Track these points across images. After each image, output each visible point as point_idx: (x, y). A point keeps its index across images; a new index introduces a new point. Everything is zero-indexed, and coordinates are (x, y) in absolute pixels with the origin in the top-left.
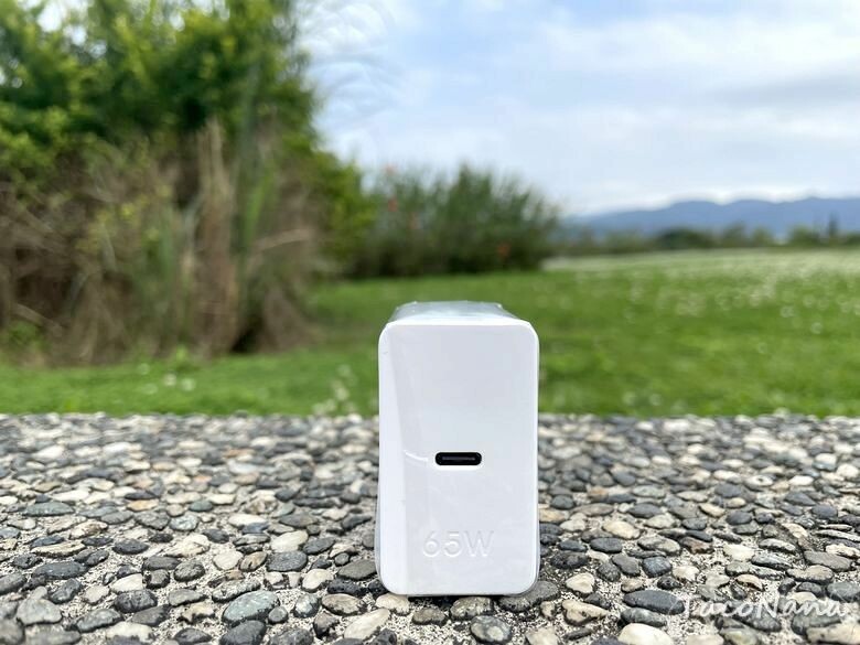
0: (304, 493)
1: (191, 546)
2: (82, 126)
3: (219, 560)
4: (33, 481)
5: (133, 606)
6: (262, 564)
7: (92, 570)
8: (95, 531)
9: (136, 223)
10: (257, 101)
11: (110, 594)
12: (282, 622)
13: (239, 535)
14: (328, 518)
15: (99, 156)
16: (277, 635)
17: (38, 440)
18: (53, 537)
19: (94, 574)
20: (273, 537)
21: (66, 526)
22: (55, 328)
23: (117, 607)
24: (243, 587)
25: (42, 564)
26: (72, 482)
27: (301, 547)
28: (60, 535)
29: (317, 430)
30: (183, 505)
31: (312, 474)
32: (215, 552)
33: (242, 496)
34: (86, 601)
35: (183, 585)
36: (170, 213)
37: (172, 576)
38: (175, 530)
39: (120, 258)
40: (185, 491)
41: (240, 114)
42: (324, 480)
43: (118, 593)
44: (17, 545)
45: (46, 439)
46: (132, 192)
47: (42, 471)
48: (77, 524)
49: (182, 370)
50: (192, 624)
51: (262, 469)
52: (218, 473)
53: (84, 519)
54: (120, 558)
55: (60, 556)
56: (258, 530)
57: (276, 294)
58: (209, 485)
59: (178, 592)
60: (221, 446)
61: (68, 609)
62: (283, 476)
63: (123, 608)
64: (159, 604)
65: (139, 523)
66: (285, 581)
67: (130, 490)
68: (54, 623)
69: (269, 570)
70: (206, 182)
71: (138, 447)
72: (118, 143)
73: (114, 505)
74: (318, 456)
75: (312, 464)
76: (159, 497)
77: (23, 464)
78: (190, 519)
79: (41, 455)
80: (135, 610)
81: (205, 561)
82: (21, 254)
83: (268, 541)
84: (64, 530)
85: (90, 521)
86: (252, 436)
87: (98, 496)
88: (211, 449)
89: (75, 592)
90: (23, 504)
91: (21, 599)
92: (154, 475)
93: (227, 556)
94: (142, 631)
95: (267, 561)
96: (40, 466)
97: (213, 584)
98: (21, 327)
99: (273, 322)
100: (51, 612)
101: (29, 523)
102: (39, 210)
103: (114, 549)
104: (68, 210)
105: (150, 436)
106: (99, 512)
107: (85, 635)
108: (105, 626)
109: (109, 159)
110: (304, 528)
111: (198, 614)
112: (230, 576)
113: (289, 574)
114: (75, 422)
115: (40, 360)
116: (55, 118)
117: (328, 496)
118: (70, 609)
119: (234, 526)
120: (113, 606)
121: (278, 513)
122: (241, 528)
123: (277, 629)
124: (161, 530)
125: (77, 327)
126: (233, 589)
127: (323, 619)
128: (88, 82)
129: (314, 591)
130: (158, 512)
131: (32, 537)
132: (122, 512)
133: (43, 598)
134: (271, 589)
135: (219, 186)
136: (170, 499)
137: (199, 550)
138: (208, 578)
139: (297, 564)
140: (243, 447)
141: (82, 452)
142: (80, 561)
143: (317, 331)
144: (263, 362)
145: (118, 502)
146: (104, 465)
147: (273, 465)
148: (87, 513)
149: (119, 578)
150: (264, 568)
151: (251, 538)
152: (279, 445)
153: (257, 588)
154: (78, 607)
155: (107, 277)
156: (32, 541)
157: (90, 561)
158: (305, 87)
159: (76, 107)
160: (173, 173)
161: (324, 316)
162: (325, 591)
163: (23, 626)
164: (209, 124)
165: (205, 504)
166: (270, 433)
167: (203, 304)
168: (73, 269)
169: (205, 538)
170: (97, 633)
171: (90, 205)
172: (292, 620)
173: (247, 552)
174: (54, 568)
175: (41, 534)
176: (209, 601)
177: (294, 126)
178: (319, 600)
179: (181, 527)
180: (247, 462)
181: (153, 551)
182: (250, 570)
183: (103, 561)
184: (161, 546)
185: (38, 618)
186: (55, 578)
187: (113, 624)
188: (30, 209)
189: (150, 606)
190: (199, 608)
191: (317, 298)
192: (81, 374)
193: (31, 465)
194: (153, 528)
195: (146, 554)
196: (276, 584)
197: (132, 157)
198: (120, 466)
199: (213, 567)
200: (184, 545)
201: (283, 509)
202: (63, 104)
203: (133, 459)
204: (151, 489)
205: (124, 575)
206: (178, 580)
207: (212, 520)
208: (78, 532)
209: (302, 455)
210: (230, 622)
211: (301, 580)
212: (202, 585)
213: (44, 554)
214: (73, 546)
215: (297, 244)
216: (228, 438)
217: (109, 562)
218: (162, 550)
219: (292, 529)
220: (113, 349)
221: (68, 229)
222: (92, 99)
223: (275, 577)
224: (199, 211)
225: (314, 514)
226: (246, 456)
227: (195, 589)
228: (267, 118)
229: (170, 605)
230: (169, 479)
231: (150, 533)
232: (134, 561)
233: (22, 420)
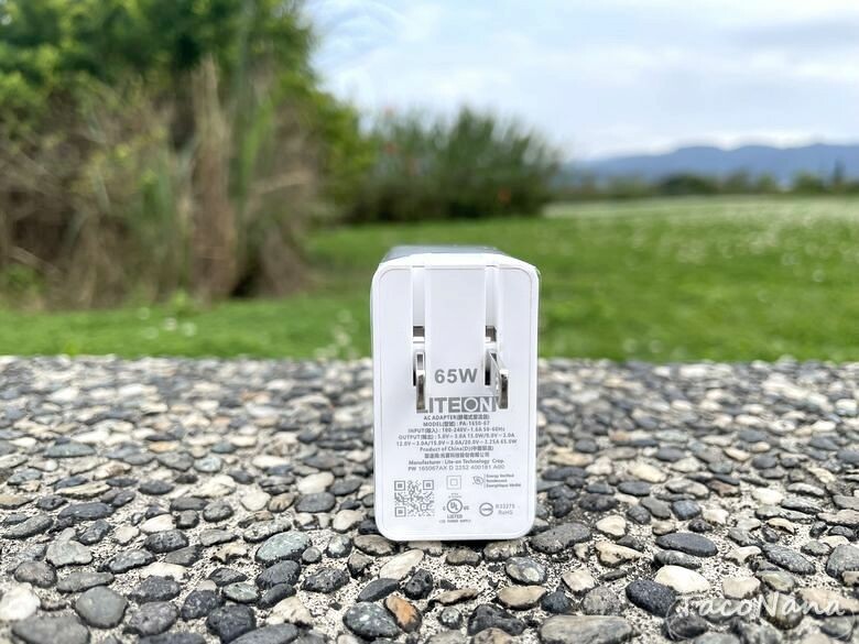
0: (325, 435)
1: (219, 487)
2: (73, 64)
3: (248, 501)
4: (50, 423)
5: (165, 547)
6: (291, 505)
7: (120, 510)
8: (119, 472)
9: (131, 165)
10: (252, 37)
11: (139, 535)
12: (316, 562)
13: (264, 477)
14: (351, 461)
15: (92, 95)
16: (313, 575)
17: (51, 383)
18: (76, 478)
19: (122, 514)
20: (298, 479)
21: (89, 467)
22: (53, 271)
23: (148, 547)
24: (275, 528)
25: (67, 505)
26: (90, 423)
27: (328, 489)
28: (84, 476)
29: (332, 373)
30: (205, 447)
31: (331, 416)
32: (242, 493)
33: (263, 438)
34: (116, 542)
35: (213, 525)
36: (165, 156)
37: (201, 517)
38: (200, 471)
39: (114, 200)
40: (205, 433)
41: (235, 52)
42: (344, 422)
43: (148, 534)
44: (39, 487)
45: (59, 381)
46: (127, 133)
47: (59, 413)
48: (100, 465)
49: (182, 315)
50: (226, 564)
51: (281, 412)
52: (237, 416)
53: (106, 460)
54: (147, 499)
55: (85, 497)
56: (283, 471)
57: (274, 239)
58: (230, 427)
59: (208, 532)
60: (237, 389)
61: (99, 550)
62: (303, 419)
63: (155, 549)
64: (191, 545)
65: (162, 464)
66: (315, 522)
67: (149, 432)
68: (85, 565)
69: (298, 512)
70: (203, 123)
71: (153, 389)
72: (111, 82)
73: (134, 446)
74: (335, 400)
75: (331, 407)
76: (179, 439)
77: (38, 406)
78: (214, 461)
79: (56, 396)
80: (167, 550)
81: (233, 501)
82: (16, 196)
83: (294, 482)
84: (86, 471)
85: (113, 463)
86: (267, 379)
87: (118, 438)
88: (227, 392)
89: (104, 533)
90: (41, 445)
91: (49, 541)
92: (173, 417)
93: (255, 498)
94: (177, 572)
95: (295, 502)
96: (54, 408)
97: (243, 524)
98: (19, 272)
99: (272, 266)
100: (82, 554)
101: (50, 465)
102: (33, 151)
103: (140, 490)
104: (62, 151)
105: (165, 378)
106: (121, 454)
107: (117, 576)
108: (138, 566)
109: (102, 98)
110: (328, 470)
111: (231, 554)
112: (260, 517)
113: (320, 515)
114: (87, 365)
115: (38, 304)
116: (47, 56)
117: (350, 439)
118: (100, 550)
119: (258, 468)
120: (144, 546)
121: (302, 455)
122: (265, 470)
123: (312, 568)
124: (185, 471)
125: (76, 271)
126: (264, 530)
127: (357, 559)
128: (79, 18)
129: (345, 532)
130: (181, 453)
131: (54, 480)
132: (144, 454)
133: (72, 539)
134: (301, 529)
135: (215, 127)
136: (192, 441)
137: (226, 491)
138: (237, 518)
139: (325, 505)
140: (259, 390)
141: (98, 394)
142: (107, 502)
143: (317, 277)
144: (262, 307)
145: (140, 443)
146: (120, 407)
147: (291, 408)
148: (109, 455)
149: (148, 518)
150: (292, 509)
151: (277, 480)
152: (294, 388)
153: (287, 529)
154: (108, 548)
155: (105, 221)
156: (56, 483)
157: (117, 502)
158: (301, 24)
159: (67, 44)
160: (168, 113)
161: (324, 261)
162: (356, 532)
163: (55, 568)
164: (203, 62)
165: (227, 447)
166: (284, 376)
167: (201, 248)
168: (69, 213)
169: (231, 479)
170: (131, 573)
171: (84, 147)
172: (325, 560)
173: (274, 494)
174: (81, 509)
175: (64, 475)
176: (241, 541)
177: (289, 64)
178: (352, 540)
179: (206, 468)
180: (266, 405)
181: (180, 492)
182: (278, 511)
183: (129, 501)
184: (187, 487)
185: (69, 560)
186: (82, 519)
187: (146, 564)
188: (24, 150)
189: (181, 547)
190: (232, 548)
191: (315, 243)
192: (81, 318)
193: (47, 407)
194: (177, 469)
195: (175, 495)
196: (307, 525)
197: (125, 96)
198: (137, 408)
199: (241, 508)
200: (210, 486)
201: (306, 451)
202: (54, 40)
203: (149, 401)
204: (172, 431)
205: (153, 516)
206: (208, 520)
207: (235, 462)
208: (102, 473)
209: (318, 398)
210: (264, 561)
211: (331, 522)
212: (232, 527)
213: (68, 496)
214: (98, 487)
215: (295, 188)
216: (243, 382)
217: (135, 503)
218: (188, 492)
219: (317, 471)
220: (112, 293)
221: (63, 171)
222: (83, 36)
223: (304, 518)
224: (195, 154)
225: (339, 457)
226: (263, 399)
227: (225, 529)
228: (262, 57)
229: (202, 545)
230: (188, 422)
231: (174, 475)
232: (161, 502)
233: (33, 362)
